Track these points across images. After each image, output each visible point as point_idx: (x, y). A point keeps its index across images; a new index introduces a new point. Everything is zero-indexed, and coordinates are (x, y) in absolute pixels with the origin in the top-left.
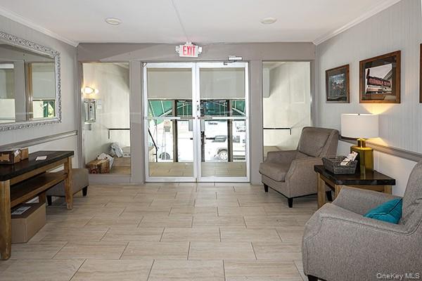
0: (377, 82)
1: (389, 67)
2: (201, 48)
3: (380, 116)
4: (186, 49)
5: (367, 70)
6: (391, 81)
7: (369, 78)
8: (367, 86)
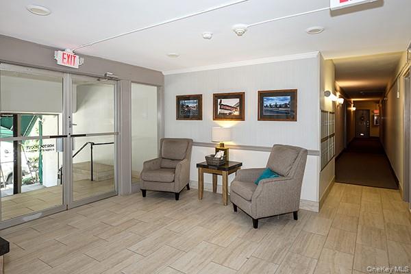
0: (227, 108)
1: (237, 100)
2: (82, 59)
3: (231, 129)
4: (66, 56)
5: (219, 100)
6: (238, 108)
7: (221, 105)
8: (219, 110)
